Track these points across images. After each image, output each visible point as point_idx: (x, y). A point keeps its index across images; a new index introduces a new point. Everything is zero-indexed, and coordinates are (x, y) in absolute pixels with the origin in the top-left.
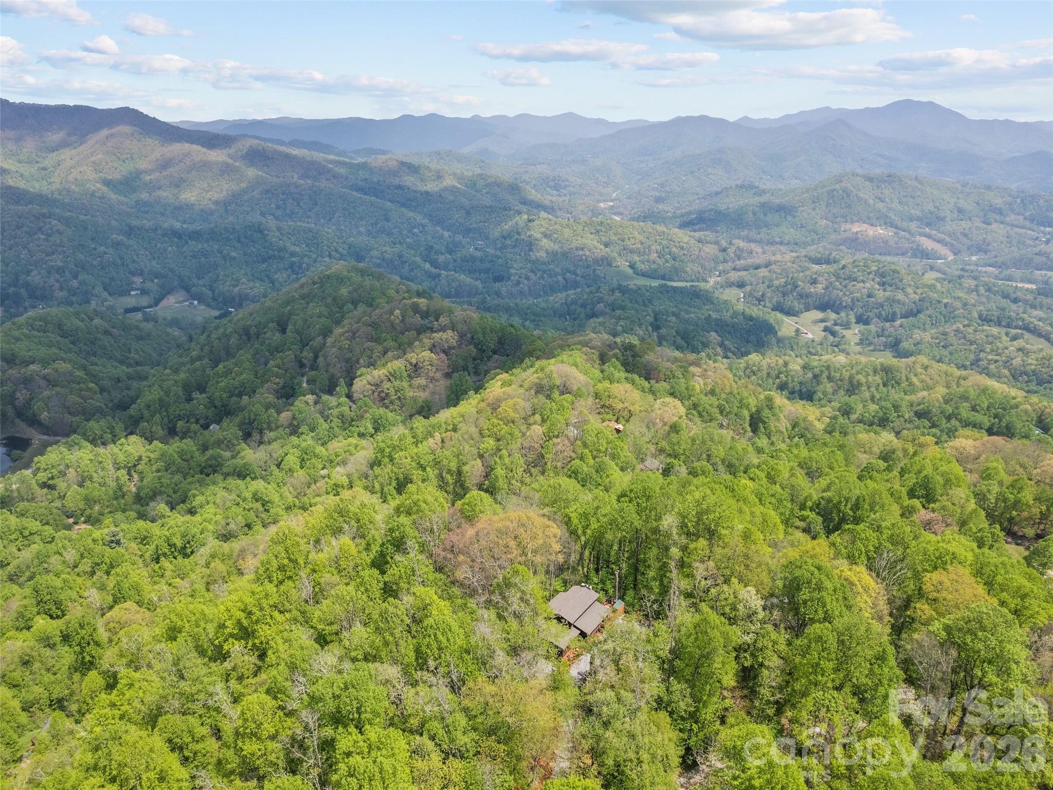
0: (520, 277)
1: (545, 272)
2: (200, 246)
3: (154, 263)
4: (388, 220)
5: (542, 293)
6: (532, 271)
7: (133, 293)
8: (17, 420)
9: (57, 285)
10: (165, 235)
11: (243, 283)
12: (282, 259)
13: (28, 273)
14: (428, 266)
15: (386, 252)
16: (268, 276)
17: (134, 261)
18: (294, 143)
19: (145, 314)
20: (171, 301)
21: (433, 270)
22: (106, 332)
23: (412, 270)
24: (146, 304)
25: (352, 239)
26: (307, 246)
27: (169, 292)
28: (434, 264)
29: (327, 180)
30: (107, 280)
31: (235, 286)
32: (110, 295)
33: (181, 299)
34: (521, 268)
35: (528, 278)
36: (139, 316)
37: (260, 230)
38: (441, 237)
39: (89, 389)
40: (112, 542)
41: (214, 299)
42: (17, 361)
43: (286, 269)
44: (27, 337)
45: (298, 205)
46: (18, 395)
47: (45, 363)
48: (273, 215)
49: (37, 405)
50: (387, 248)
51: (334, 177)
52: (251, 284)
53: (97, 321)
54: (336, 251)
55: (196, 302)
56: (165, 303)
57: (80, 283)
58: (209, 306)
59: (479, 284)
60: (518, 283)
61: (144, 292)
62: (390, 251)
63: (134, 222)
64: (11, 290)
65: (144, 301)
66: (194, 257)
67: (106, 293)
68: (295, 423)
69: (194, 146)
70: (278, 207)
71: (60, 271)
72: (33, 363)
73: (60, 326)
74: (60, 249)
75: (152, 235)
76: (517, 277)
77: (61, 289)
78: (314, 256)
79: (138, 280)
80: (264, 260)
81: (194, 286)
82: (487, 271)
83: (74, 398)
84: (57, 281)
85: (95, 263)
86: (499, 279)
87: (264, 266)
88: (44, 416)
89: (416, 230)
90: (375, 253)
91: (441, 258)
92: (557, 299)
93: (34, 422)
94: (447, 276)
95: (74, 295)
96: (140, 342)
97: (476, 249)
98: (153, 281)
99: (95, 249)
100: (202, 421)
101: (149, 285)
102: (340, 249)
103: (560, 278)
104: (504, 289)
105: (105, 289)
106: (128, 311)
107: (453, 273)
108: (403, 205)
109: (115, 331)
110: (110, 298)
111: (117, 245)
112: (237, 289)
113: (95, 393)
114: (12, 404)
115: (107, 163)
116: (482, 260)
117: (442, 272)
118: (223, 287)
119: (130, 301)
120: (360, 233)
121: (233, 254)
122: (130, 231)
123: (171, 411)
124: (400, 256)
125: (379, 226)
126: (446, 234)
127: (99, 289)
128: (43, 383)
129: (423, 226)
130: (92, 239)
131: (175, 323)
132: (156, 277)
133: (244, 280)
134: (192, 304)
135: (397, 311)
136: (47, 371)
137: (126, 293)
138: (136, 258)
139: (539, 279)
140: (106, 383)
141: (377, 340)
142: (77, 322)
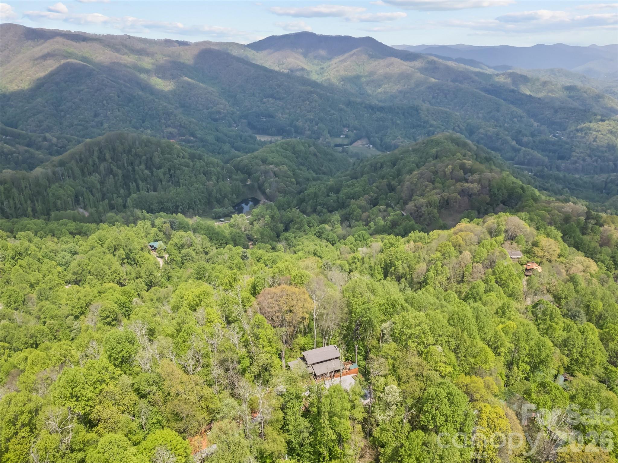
0: (578, 159)
1: (599, 157)
2: (382, 115)
3: (356, 122)
4: (498, 111)
5: (592, 171)
6: (590, 156)
7: (342, 136)
8: (258, 191)
9: (308, 128)
10: (365, 107)
11: (399, 139)
12: (424, 127)
13: (297, 120)
14: (514, 143)
15: (489, 131)
16: (414, 137)
17: (346, 120)
18: (459, 60)
19: (343, 148)
20: (359, 144)
21: (517, 146)
22: (315, 155)
23: (503, 144)
24: (346, 143)
25: (470, 120)
26: (441, 122)
27: (359, 139)
28: (519, 142)
29: (468, 83)
30: (331, 128)
31: (394, 140)
32: (331, 136)
33: (365, 143)
34: (581, 153)
35: (584, 160)
36: (340, 149)
37: (417, 109)
38: (532, 126)
39: (291, 182)
40: (243, 256)
41: (381, 145)
42: (267, 163)
43: (425, 134)
44: (277, 151)
45: (446, 97)
46: (261, 178)
47: (277, 165)
48: (429, 102)
49: (266, 185)
50: (491, 129)
51: (473, 82)
52: (402, 140)
53: (312, 149)
54: (458, 126)
55: (371, 146)
56: (356, 144)
57: (318, 128)
58: (377, 149)
59: (546, 159)
60: (576, 162)
61: (347, 137)
62: (491, 130)
63: (352, 99)
64: (288, 128)
65: (346, 141)
66: (377, 121)
67: (328, 135)
68: (369, 220)
69: (397, 59)
70: (433, 97)
71: (311, 121)
72: (272, 164)
73: (294, 148)
74: (314, 110)
75: (359, 106)
76: (576, 159)
77: (309, 130)
78: (443, 128)
79: (346, 130)
80: (414, 127)
81: (373, 137)
82: (554, 152)
83: (282, 185)
84: (309, 126)
85: (328, 118)
86: (561, 158)
87: (414, 130)
88: (268, 191)
89: (515, 119)
90: (482, 131)
91: (525, 139)
92: (600, 178)
93: (264, 193)
94: (525, 151)
95: (314, 134)
96: (330, 162)
97: (554, 136)
98: (352, 132)
99: (330, 111)
100: (330, 209)
101: (350, 133)
102: (461, 126)
103: (611, 163)
104: (563, 165)
105: (329, 133)
106: (336, 145)
107: (530, 149)
108: (512, 103)
109: (319, 155)
110: (330, 138)
111: (341, 110)
112: (394, 141)
113: (294, 184)
114: (258, 182)
115: (351, 66)
116: (554, 144)
117: (523, 148)
118: (387, 140)
119: (338, 141)
120: (478, 118)
121: (398, 122)
122: (349, 104)
123: (318, 200)
124: (497, 135)
125: (491, 114)
126: (536, 124)
127: (326, 133)
128: (272, 174)
129: (521, 117)
130: (330, 106)
131: (356, 155)
132: (355, 130)
133: (399, 137)
134: (369, 146)
135: (450, 166)
136: (276, 169)
137: (338, 136)
138: (348, 118)
139: (593, 162)
140: (300, 180)
141: (433, 182)
142: (302, 148)
